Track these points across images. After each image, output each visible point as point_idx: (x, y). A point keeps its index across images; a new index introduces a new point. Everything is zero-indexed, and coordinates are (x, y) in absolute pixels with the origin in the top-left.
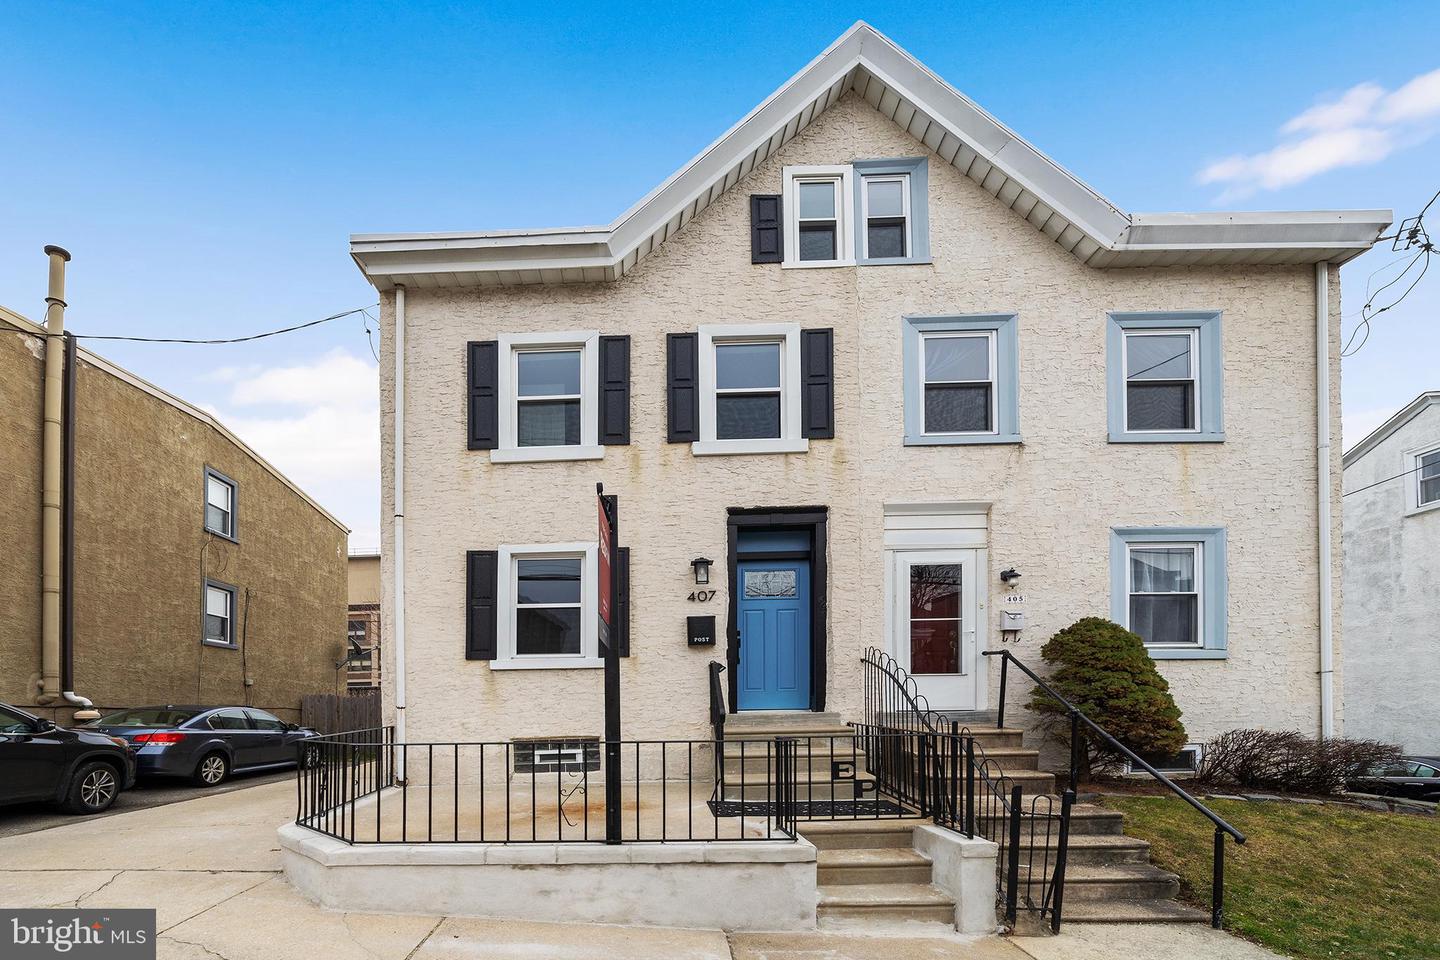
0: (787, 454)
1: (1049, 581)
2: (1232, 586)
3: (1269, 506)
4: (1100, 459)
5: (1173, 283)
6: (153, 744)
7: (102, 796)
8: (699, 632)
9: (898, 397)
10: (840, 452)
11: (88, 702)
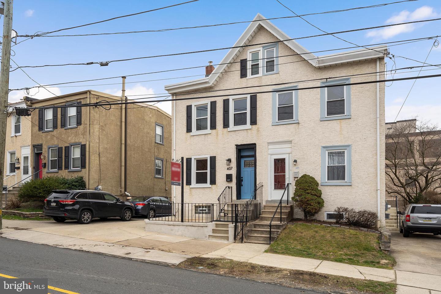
0: (247, 129)
1: (306, 163)
2: (353, 163)
3: (364, 137)
4: (318, 126)
5: (338, 71)
6: (139, 206)
7: (129, 217)
8: (229, 178)
9: (271, 112)
10: (258, 128)
11: (129, 195)
